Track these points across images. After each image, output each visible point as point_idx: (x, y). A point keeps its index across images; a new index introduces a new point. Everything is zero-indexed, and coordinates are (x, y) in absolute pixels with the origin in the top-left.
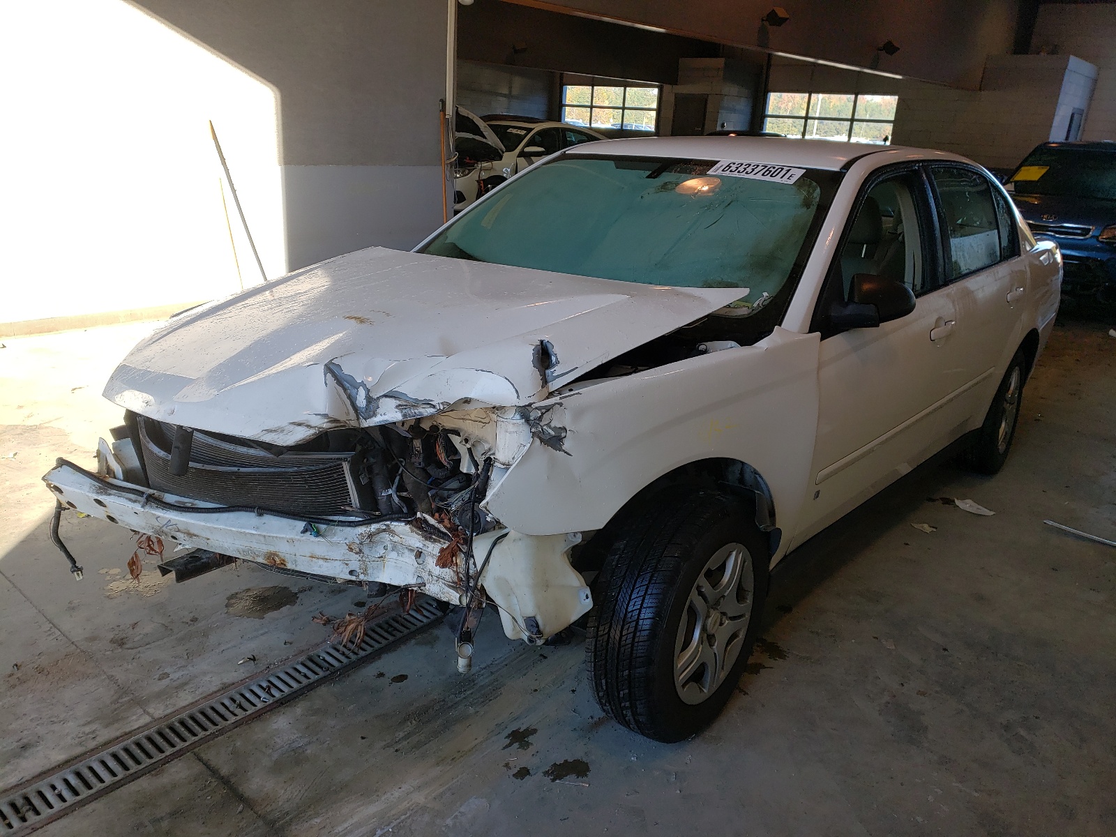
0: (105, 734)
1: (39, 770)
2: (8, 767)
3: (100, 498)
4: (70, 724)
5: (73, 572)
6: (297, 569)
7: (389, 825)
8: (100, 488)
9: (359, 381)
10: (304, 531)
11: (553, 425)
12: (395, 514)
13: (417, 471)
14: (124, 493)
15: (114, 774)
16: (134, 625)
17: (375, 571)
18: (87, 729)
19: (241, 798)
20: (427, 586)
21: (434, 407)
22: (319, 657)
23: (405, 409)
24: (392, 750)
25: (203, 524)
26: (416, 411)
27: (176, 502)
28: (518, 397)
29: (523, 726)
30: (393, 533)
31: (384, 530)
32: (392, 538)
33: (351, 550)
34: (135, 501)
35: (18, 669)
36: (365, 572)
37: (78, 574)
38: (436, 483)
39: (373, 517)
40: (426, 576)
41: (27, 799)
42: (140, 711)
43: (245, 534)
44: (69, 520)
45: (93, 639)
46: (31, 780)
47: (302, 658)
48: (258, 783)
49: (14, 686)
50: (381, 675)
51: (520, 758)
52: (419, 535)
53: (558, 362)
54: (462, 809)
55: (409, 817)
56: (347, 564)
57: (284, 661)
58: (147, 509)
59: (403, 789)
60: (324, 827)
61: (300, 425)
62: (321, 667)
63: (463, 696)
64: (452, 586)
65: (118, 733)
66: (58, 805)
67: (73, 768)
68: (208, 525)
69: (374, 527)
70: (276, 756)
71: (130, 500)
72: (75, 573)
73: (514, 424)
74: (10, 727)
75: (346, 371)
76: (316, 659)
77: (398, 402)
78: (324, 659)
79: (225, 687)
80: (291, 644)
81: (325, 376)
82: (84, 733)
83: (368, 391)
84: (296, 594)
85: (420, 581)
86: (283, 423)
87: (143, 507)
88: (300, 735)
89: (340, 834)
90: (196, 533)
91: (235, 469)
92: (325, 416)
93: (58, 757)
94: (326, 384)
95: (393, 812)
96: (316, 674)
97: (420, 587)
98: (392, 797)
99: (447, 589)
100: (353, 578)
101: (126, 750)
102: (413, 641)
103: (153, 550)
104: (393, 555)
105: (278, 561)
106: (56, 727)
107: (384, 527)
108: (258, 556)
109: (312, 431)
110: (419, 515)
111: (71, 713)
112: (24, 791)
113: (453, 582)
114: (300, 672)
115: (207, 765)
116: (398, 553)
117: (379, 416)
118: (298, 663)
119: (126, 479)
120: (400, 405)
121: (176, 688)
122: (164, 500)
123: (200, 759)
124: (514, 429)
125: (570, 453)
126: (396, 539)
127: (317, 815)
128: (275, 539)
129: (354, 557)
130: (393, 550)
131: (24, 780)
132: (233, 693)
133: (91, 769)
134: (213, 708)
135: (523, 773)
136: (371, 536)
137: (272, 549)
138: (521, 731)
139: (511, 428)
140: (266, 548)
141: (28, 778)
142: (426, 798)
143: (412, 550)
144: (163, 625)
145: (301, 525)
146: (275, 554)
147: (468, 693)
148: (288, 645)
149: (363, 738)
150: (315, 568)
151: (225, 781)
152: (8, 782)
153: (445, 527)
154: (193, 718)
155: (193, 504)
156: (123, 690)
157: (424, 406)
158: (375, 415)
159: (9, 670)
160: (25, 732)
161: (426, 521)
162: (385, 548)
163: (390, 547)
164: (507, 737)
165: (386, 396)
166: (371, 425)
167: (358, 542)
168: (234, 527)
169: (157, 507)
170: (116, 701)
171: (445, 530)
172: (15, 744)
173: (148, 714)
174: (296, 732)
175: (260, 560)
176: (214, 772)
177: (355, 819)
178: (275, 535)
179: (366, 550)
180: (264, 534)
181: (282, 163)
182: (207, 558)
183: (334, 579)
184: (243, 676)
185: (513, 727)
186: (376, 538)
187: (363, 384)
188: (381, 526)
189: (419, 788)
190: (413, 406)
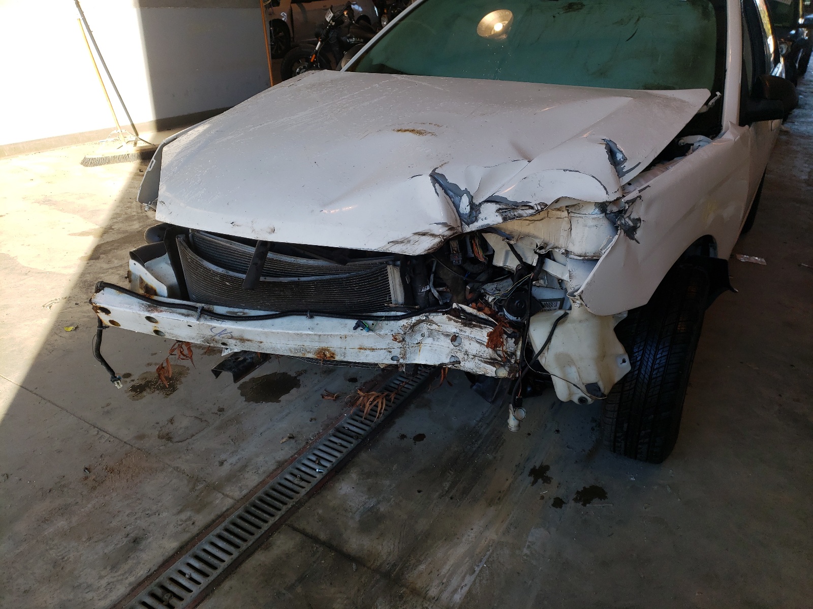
0: (202, 520)
1: (160, 560)
2: (130, 562)
3: (152, 315)
4: (165, 514)
5: (113, 382)
6: (345, 360)
7: (481, 561)
8: (149, 306)
9: (463, 189)
10: (355, 328)
11: (632, 217)
12: (433, 306)
13: (455, 269)
14: (175, 309)
15: (230, 554)
16: (171, 421)
17: (412, 355)
18: (183, 516)
19: (350, 558)
20: (462, 364)
21: (532, 208)
22: (344, 428)
23: (505, 212)
24: (447, 499)
25: (260, 330)
26: (516, 213)
27: (228, 312)
28: (607, 193)
29: (537, 463)
30: (432, 322)
31: (423, 321)
32: (429, 327)
33: (395, 339)
34: (188, 315)
35: (90, 472)
36: (404, 357)
37: (118, 383)
38: (473, 277)
39: (414, 310)
40: (460, 356)
41: (163, 587)
42: (220, 495)
43: (301, 335)
44: (60, 334)
45: (141, 437)
46: (158, 570)
47: (331, 431)
48: (355, 543)
49: (94, 488)
50: (403, 437)
51: (549, 491)
52: (457, 322)
53: (625, 159)
54: (530, 539)
55: (492, 553)
56: (390, 352)
57: (319, 435)
58: (202, 321)
59: (474, 530)
60: (431, 572)
61: (424, 234)
62: (352, 437)
63: (477, 446)
64: (489, 362)
65: (212, 517)
66: (196, 589)
67: (191, 552)
68: (266, 330)
69: (414, 319)
70: (357, 518)
71: (183, 314)
72: (116, 383)
73: (593, 219)
74: (112, 525)
75: (451, 180)
76: (342, 430)
77: (498, 206)
78: (349, 429)
79: (281, 465)
80: (315, 419)
81: (435, 187)
82: (181, 520)
83: (471, 198)
84: (296, 377)
85: (453, 360)
86: (408, 234)
87: (198, 319)
88: (367, 496)
89: (447, 575)
90: (249, 337)
91: (296, 279)
92: (445, 224)
93: (171, 545)
94: (438, 194)
95: (478, 550)
96: (351, 443)
97: (453, 365)
98: (470, 537)
99: (483, 365)
100: (395, 362)
101: (227, 530)
102: (412, 406)
103: (184, 355)
104: (429, 341)
105: (328, 354)
106: (154, 519)
107: (424, 318)
108: (309, 352)
109: (437, 240)
110: (455, 305)
111: (160, 504)
112: (157, 581)
113: (491, 359)
114: (336, 443)
115: (303, 532)
116: (434, 339)
117: (480, 221)
118: (330, 436)
119: (170, 296)
120: (500, 209)
121: (240, 471)
122: (215, 311)
123: (295, 529)
124: (595, 223)
125: (639, 241)
126: (434, 327)
127: (420, 562)
128: (329, 337)
129: (397, 345)
130: (429, 337)
131: (152, 571)
132: (290, 469)
133: (205, 550)
134: (280, 484)
135: (558, 503)
136: (413, 326)
137: (324, 345)
138: (537, 468)
139: (591, 223)
140: (317, 345)
141: (155, 568)
142: (497, 535)
143: (447, 335)
144: (196, 417)
145: (352, 323)
146: (327, 349)
147: (479, 442)
148: (313, 422)
149: (419, 492)
150: (362, 358)
151: (329, 545)
152: (139, 575)
153: (486, 314)
154: (268, 495)
155: (244, 313)
156: (194, 480)
157: (523, 208)
158: (476, 220)
159: (82, 475)
160: (129, 528)
161: (463, 311)
162: (423, 335)
163: (426, 334)
164: (530, 475)
165: (487, 201)
166: (474, 229)
167: (403, 333)
168: (291, 330)
169: (211, 319)
170: (193, 489)
171: (485, 317)
172: (125, 540)
173: (228, 496)
174: (362, 494)
175: (310, 356)
176: (315, 539)
177: (451, 562)
178: (330, 333)
179: (407, 339)
180: (320, 333)
181: (138, 5)
182: (250, 358)
183: (376, 364)
184: (291, 453)
185: (530, 466)
186: (416, 328)
187: (466, 192)
188: (422, 317)
189: (487, 527)
190: (514, 209)
